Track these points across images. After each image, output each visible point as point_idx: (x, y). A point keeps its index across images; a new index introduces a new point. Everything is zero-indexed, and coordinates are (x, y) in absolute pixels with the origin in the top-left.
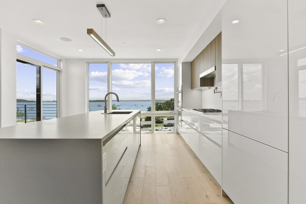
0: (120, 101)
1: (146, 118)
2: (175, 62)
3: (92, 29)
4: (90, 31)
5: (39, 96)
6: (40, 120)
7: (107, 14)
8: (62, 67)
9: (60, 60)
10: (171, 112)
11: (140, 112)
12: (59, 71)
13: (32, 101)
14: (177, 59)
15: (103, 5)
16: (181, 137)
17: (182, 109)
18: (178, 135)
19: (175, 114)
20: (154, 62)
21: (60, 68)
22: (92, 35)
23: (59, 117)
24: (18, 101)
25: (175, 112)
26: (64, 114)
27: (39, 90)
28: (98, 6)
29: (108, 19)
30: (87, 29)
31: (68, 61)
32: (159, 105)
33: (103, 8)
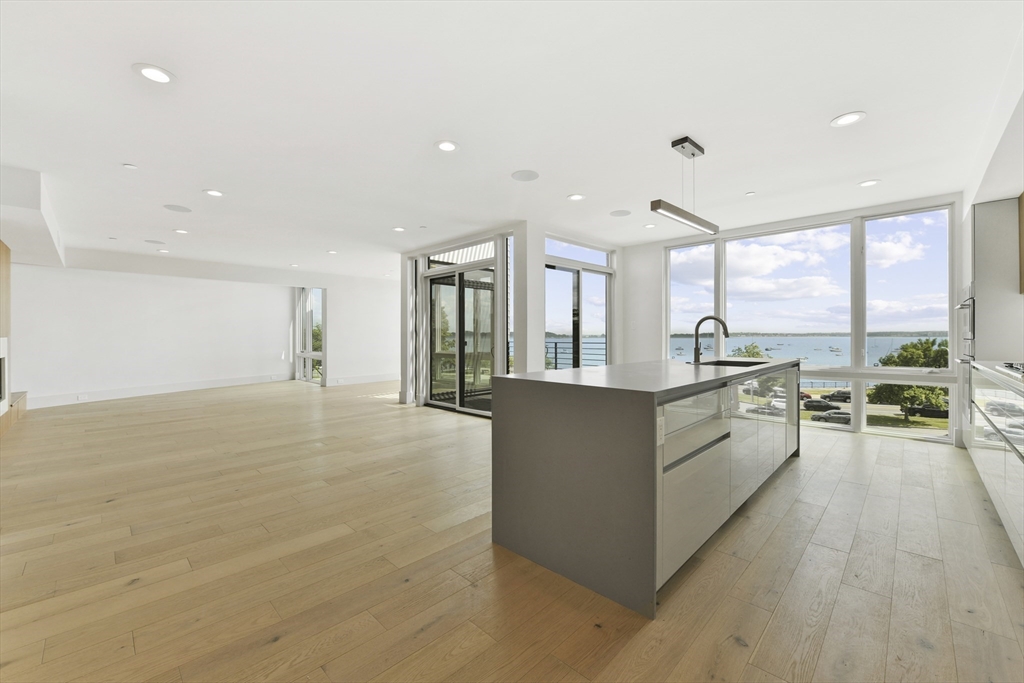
0: (736, 335)
1: (875, 394)
2: (951, 204)
3: (660, 201)
4: (656, 205)
5: (576, 326)
6: (578, 366)
7: (697, 151)
8: (615, 266)
9: (613, 252)
10: (931, 372)
11: (798, 365)
12: (610, 275)
13: (564, 336)
14: (962, 192)
15: (685, 139)
16: (970, 460)
17: (973, 363)
18: (963, 451)
19: (954, 380)
20: (863, 217)
21: (611, 268)
22: (659, 211)
23: (611, 363)
24: (548, 335)
25: (952, 372)
26: (618, 359)
27: (576, 313)
28: (675, 144)
29: (700, 159)
30: (652, 202)
31: (626, 251)
32: (938, 351)
33: (686, 144)
